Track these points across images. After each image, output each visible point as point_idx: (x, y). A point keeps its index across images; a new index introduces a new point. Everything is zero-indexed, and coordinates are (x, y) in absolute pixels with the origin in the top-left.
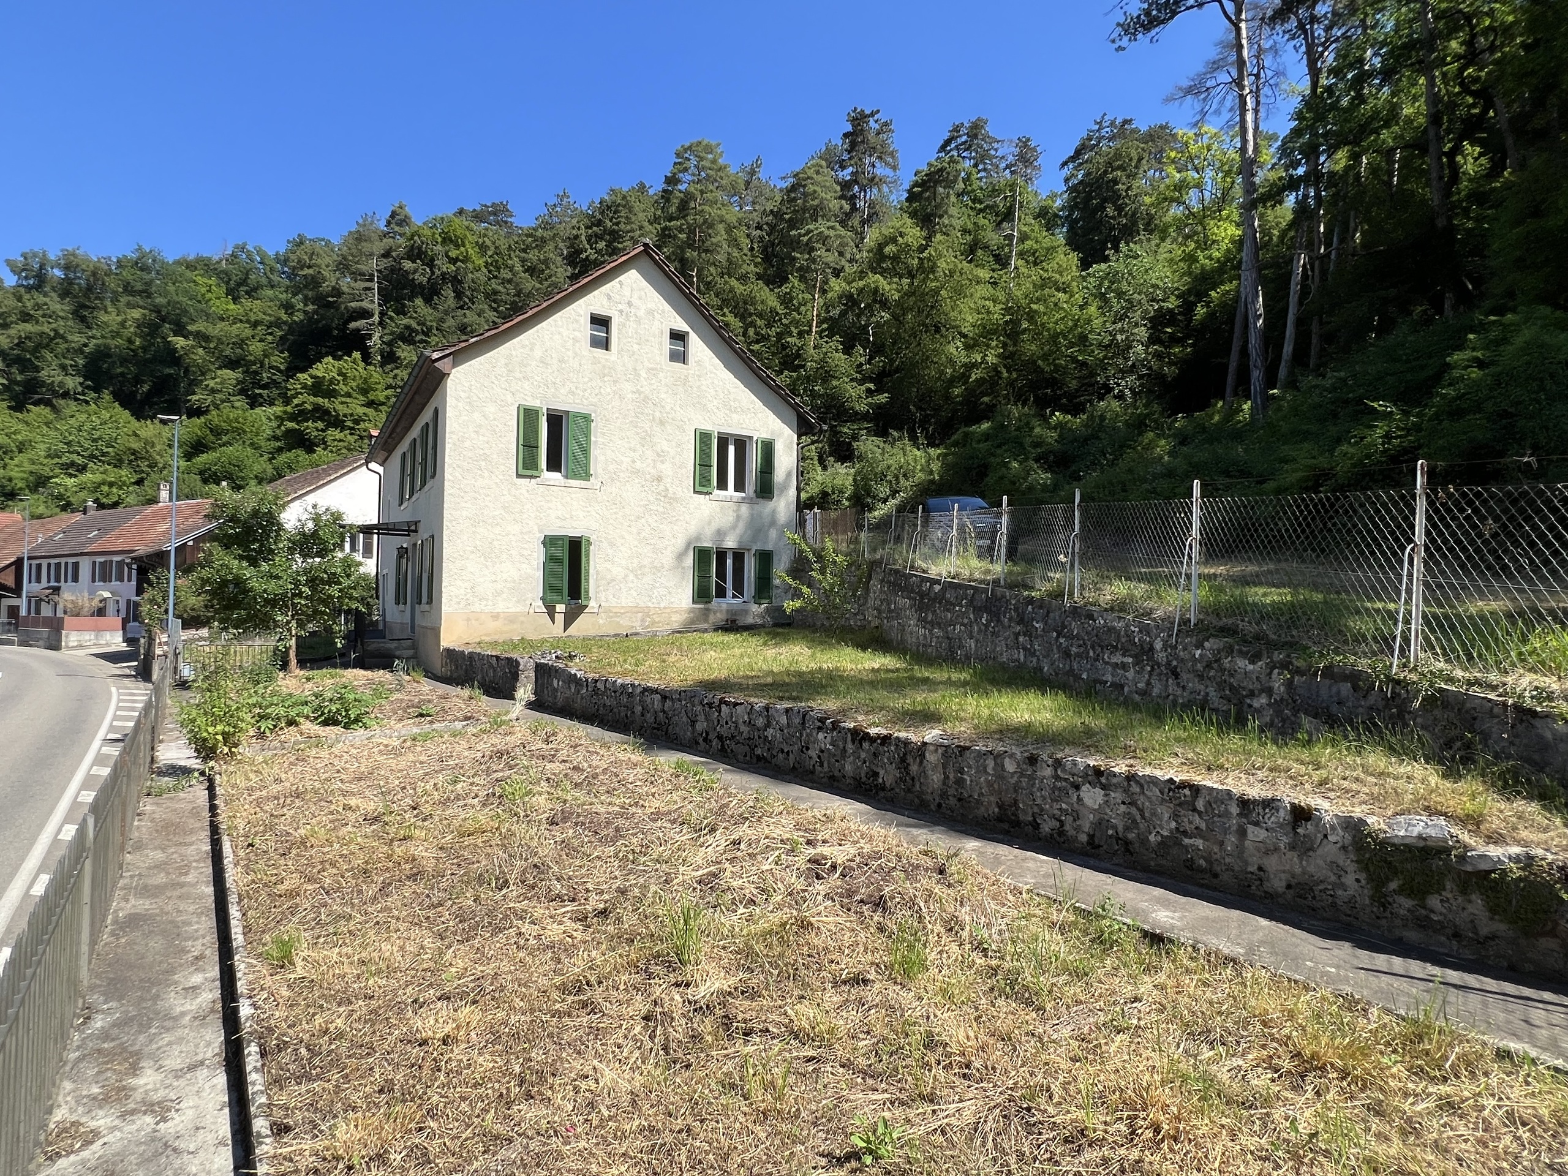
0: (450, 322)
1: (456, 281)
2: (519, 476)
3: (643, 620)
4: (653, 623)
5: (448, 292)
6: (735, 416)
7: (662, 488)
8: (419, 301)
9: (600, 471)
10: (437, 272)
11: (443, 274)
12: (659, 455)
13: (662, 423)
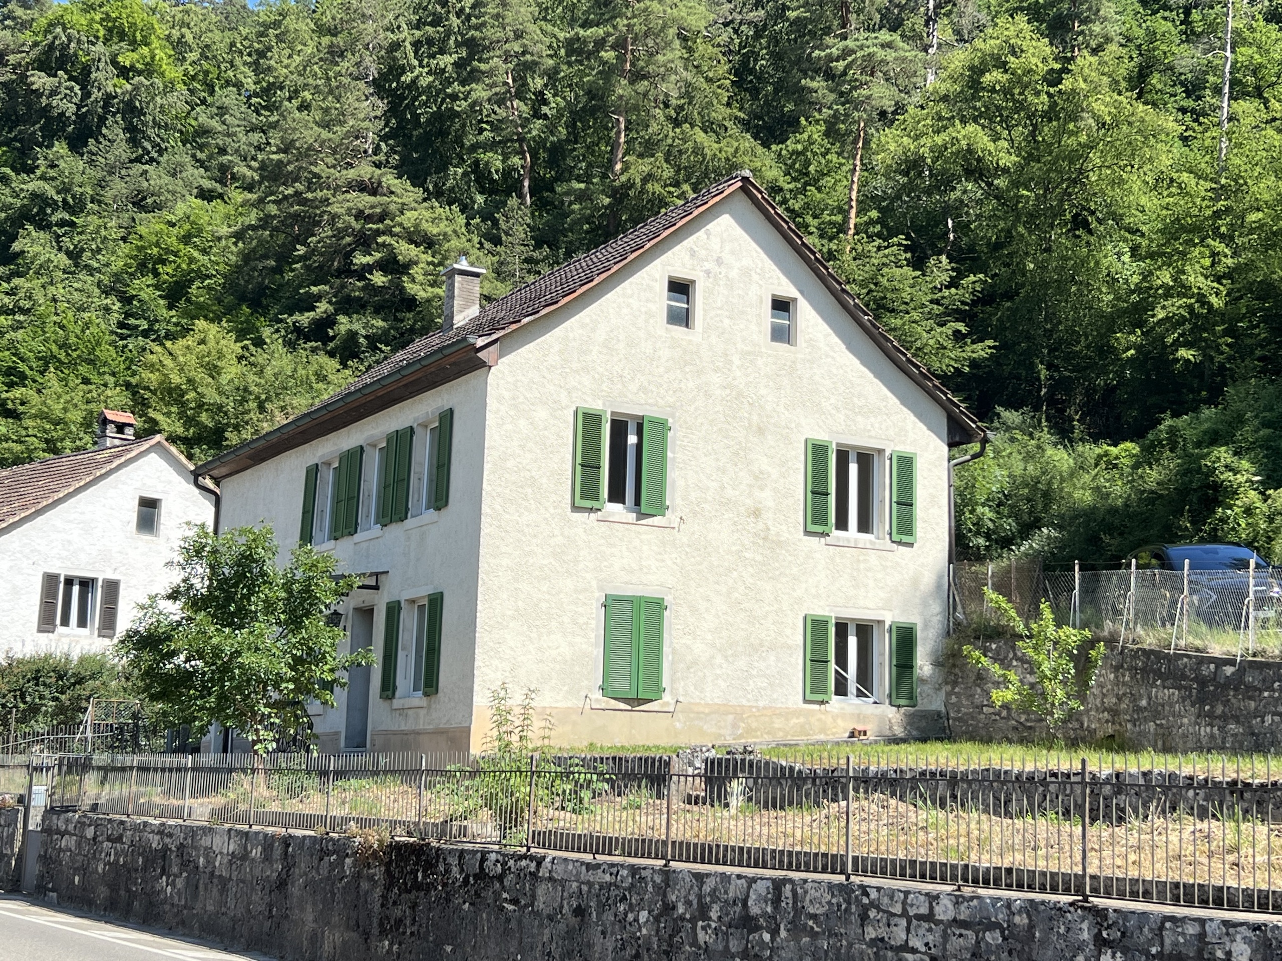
0: (118, 187)
1: (131, 110)
2: (575, 508)
3: (735, 726)
4: (749, 731)
5: (115, 130)
6: (859, 419)
7: (761, 526)
8: (60, 148)
9: (678, 501)
10: (96, 94)
11: (108, 98)
12: (756, 478)
13: (761, 431)
